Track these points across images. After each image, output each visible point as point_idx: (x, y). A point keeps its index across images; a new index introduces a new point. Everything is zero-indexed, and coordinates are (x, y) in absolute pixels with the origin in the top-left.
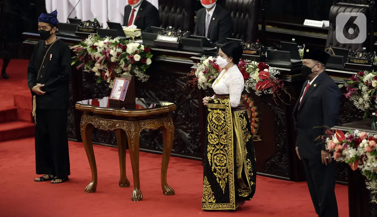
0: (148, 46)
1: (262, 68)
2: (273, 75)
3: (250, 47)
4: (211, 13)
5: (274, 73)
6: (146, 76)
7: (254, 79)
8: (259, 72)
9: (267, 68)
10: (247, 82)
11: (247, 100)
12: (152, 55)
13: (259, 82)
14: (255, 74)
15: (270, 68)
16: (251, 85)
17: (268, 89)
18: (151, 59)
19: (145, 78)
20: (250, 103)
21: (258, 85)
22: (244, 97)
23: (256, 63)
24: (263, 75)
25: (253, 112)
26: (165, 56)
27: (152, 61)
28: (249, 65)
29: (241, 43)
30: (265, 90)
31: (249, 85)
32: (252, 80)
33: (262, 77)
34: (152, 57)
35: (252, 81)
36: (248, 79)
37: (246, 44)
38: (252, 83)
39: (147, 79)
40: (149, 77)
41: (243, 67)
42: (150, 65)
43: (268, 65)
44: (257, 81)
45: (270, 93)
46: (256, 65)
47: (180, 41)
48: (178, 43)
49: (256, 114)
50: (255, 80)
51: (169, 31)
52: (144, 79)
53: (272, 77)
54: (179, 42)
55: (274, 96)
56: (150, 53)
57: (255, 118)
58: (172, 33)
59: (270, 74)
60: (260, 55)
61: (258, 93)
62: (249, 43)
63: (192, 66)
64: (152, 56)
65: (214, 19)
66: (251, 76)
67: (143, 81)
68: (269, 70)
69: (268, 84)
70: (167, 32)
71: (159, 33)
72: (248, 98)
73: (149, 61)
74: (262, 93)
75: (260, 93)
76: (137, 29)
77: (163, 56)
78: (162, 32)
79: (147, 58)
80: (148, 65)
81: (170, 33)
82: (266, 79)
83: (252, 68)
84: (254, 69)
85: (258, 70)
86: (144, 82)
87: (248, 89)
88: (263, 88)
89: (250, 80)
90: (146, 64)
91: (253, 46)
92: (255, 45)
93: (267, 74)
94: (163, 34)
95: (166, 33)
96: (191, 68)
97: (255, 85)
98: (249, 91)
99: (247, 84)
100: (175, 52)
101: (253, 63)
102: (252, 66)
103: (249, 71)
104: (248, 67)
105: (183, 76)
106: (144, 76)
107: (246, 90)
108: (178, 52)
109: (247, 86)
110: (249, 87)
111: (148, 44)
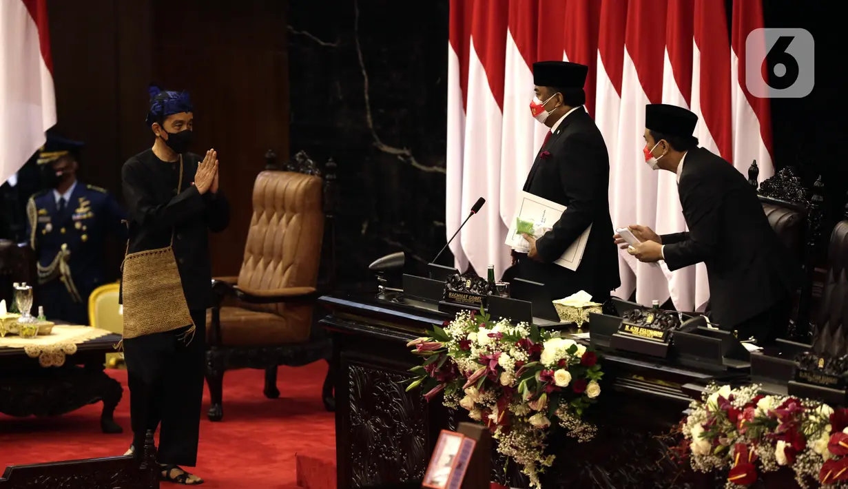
0: (599, 348)
1: (839, 423)
3: (825, 365)
6: (587, 428)
7: (819, 452)
8: (831, 434)
10: (802, 460)
12: (602, 374)
13: (830, 460)
14: (821, 441)
16: (809, 468)
18: (598, 382)
19: (584, 432)
21: (824, 471)
23: (826, 410)
24: (841, 443)
26: (641, 378)
27: (601, 389)
28: (812, 414)
29: (804, 355)
30: (843, 483)
31: (804, 467)
32: (812, 454)
33: (835, 448)
34: (600, 379)
35: (814, 458)
36: (805, 453)
37: (815, 358)
38: (812, 462)
39: (592, 436)
40: (595, 430)
41: (796, 420)
42: (597, 398)
44: (825, 458)
46: (828, 416)
47: (672, 339)
48: (667, 345)
50: (821, 456)
51: (651, 313)
52: (583, 435)
54: (670, 343)
56: (598, 367)
58: (655, 318)
60: (845, 390)
62: (823, 355)
64: (602, 377)
66: (810, 444)
67: (579, 441)
70: (645, 314)
71: (627, 317)
73: (593, 390)
77: (634, 377)
78: (634, 313)
79: (588, 381)
80: (591, 399)
81: (650, 319)
82: (846, 455)
83: (815, 423)
84: (821, 427)
85: (829, 428)
86: (584, 442)
87: (804, 479)
88: (837, 479)
89: (808, 453)
90: (586, 395)
91: (831, 364)
92: (837, 363)
94: (636, 319)
95: (641, 317)
96: (684, 412)
97: (818, 467)
98: (806, 484)
99: (801, 465)
100: (656, 368)
101: (818, 410)
102: (816, 416)
103: (806, 432)
104: (807, 419)
105: (661, 435)
106: (582, 428)
107: (799, 479)
108: (664, 369)
109: (799, 469)
110: (803, 473)
111: (600, 344)
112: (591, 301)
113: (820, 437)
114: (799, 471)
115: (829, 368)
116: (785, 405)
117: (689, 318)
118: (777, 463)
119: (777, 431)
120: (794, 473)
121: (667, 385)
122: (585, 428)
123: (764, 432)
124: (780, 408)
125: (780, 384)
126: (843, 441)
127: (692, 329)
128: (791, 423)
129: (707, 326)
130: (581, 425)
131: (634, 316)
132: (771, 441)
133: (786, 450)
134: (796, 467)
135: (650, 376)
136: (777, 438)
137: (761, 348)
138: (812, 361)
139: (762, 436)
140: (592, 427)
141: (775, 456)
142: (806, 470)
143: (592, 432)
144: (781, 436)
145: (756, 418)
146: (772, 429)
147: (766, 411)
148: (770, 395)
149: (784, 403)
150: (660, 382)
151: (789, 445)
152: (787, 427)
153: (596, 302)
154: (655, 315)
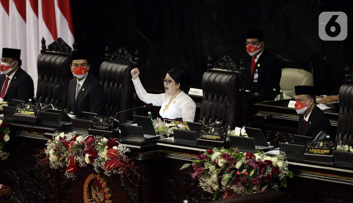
0: (8, 121)
1: (110, 145)
2: (123, 153)
3: (103, 121)
4: (81, 83)
5: (123, 151)
6: (5, 154)
7: (103, 157)
8: (107, 149)
9: (117, 145)
10: (96, 161)
11: (100, 180)
12: (10, 131)
13: (108, 160)
14: (104, 153)
15: (120, 145)
16: (100, 164)
17: (117, 169)
18: (9, 134)
19: (4, 155)
20: (102, 183)
21: (106, 165)
22: (97, 177)
23: (105, 140)
24: (112, 153)
25: (106, 194)
26: (26, 132)
27: (10, 137)
28: (99, 142)
29: (94, 118)
30: (114, 169)
31: (97, 164)
32: (100, 158)
33: (110, 155)
34: (9, 133)
35: (101, 160)
36: (96, 158)
37: (99, 118)
38: (100, 162)
39: (7, 157)
40: (8, 154)
41: (92, 145)
42: (8, 141)
43: (118, 142)
44: (106, 160)
45: (119, 172)
46: (106, 142)
47: (38, 115)
48: (36, 117)
49: (109, 195)
50: (104, 159)
51: (29, 104)
52: (4, 157)
53: (121, 155)
54: (38, 116)
55: (122, 176)
56: (8, 128)
57: (109, 200)
58: (30, 107)
59: (119, 152)
60: (112, 131)
61: (106, 173)
62: (102, 117)
63: (46, 143)
64: (10, 132)
65: (83, 90)
66: (99, 154)
67: (2, 160)
68: (118, 147)
69: (117, 163)
70: (26, 105)
71: (19, 107)
72: (100, 179)
73: (7, 138)
74: (112, 173)
75: (109, 173)
76: (4, 102)
77: (24, 131)
78: (21, 105)
79: (4, 134)
80: (6, 142)
81: (28, 107)
82: (115, 158)
83: (100, 145)
84: (103, 147)
85: (107, 147)
86: (4, 160)
87: (98, 169)
88: (111, 168)
89: (98, 158)
90: (4, 140)
91: (106, 120)
92: (108, 120)
93: (116, 151)
94: (22, 107)
95: (25, 106)
96: (45, 144)
97: (103, 164)
98: (98, 171)
99: (96, 163)
100: (32, 127)
101: (102, 140)
102: (101, 143)
103: (97, 149)
104: (97, 144)
105: (37, 155)
106: (3, 154)
107: (95, 169)
108: (35, 127)
109: (95, 165)
110: (97, 166)
111: (8, 119)
112: (3, 101)
113: (103, 151)
114: (95, 166)
115: (105, 122)
116: (88, 139)
117: (45, 105)
118: (86, 163)
119: (85, 150)
120: (94, 167)
121: (38, 134)
122: (4, 154)
123: (79, 150)
124: (85, 140)
125: (84, 130)
126: (113, 152)
127: (46, 110)
128: (91, 146)
129: (52, 108)
130: (3, 152)
131: (21, 106)
132: (83, 154)
133: (89, 157)
134: (94, 164)
135: (30, 130)
136: (85, 152)
137: (75, 116)
138: (97, 120)
139: (79, 152)
140: (7, 153)
141: (85, 160)
142: (98, 165)
143: (7, 156)
144: (87, 152)
145: (76, 145)
146: (83, 149)
147: (80, 142)
148: (81, 135)
149: (87, 138)
150: (34, 133)
151: (90, 155)
152: (89, 148)
153: (5, 101)
154: (30, 105)
